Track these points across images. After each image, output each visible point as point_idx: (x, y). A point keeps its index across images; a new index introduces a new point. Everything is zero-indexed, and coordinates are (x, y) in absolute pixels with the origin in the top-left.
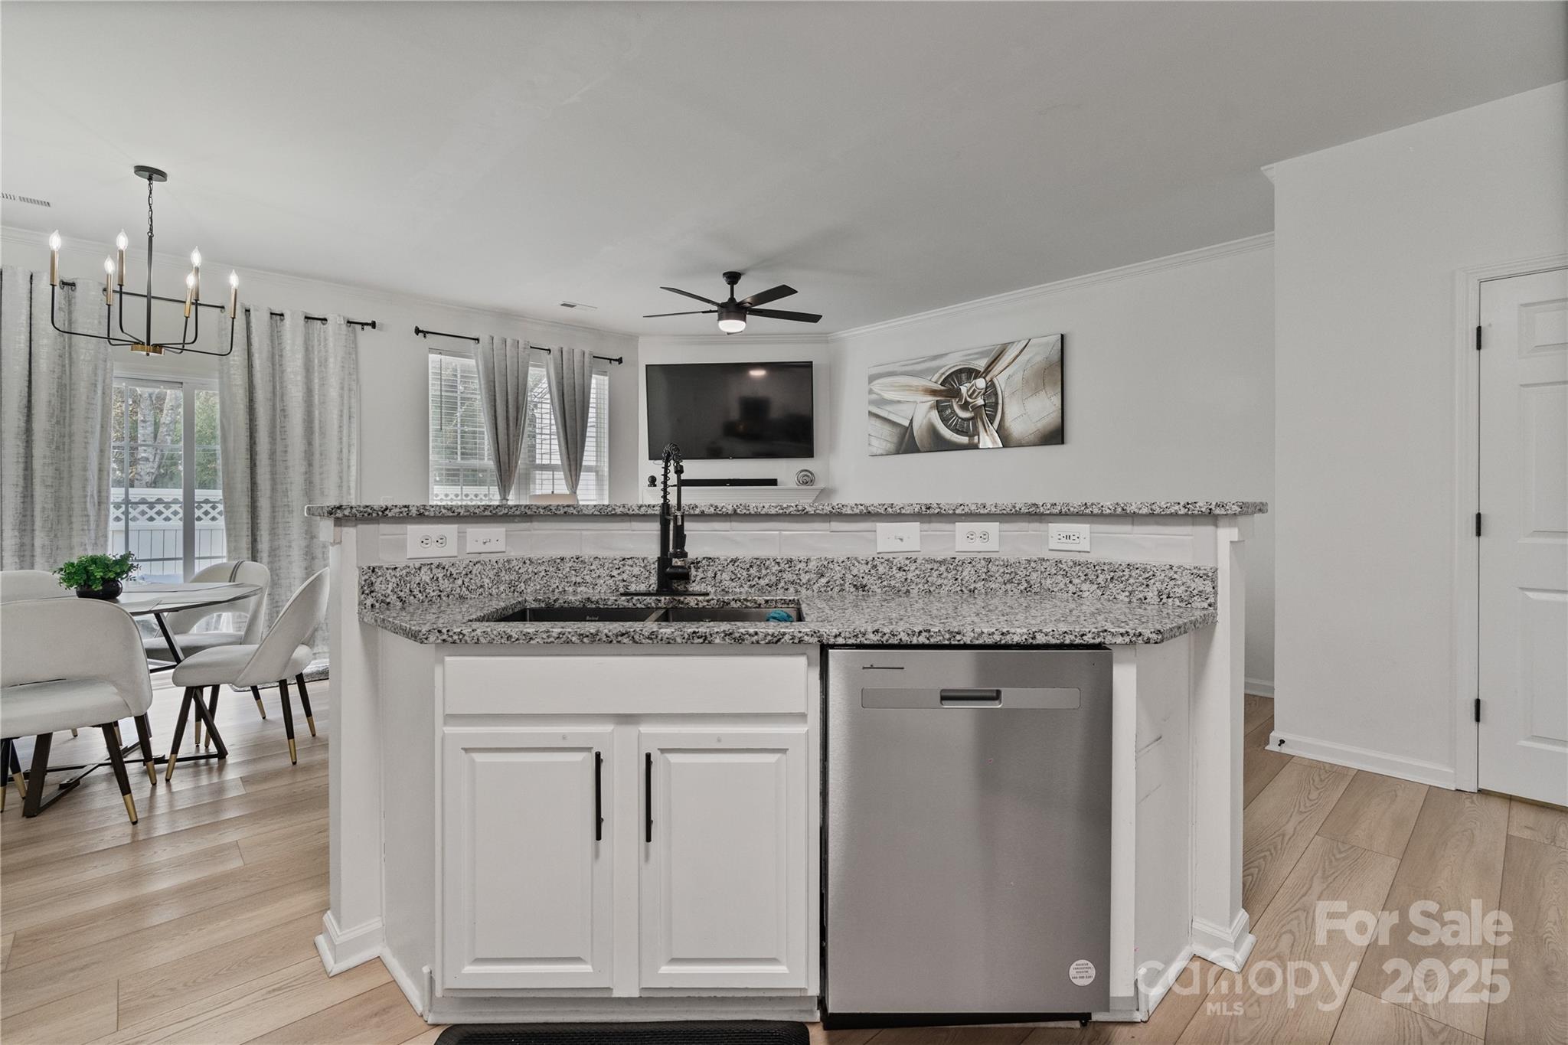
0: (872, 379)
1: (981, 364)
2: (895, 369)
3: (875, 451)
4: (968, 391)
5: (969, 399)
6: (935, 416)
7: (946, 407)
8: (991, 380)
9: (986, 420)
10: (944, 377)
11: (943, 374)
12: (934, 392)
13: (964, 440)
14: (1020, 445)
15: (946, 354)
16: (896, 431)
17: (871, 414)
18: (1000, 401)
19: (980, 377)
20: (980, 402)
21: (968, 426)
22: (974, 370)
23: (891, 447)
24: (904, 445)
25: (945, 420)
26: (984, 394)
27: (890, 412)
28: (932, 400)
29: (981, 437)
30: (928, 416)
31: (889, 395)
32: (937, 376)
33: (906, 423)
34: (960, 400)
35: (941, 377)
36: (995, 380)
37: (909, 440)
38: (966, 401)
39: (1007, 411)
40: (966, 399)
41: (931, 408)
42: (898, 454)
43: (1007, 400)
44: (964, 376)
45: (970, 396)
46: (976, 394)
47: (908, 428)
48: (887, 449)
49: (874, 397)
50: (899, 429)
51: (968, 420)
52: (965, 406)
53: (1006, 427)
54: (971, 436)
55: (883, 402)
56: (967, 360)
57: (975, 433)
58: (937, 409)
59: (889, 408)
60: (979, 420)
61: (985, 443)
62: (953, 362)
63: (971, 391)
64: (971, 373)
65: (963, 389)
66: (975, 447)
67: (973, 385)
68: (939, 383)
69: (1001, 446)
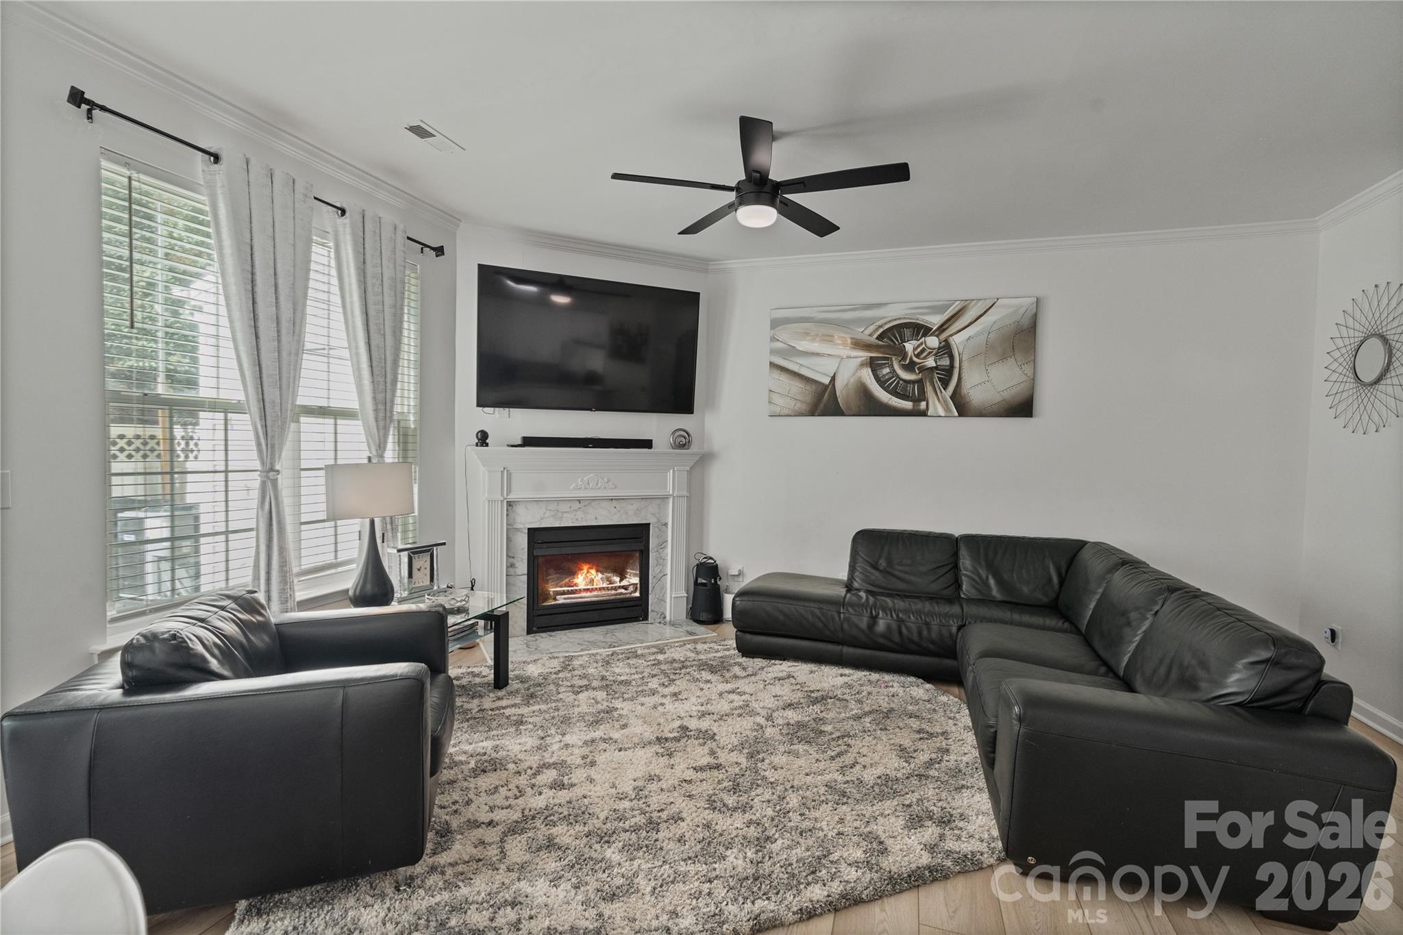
0: (775, 324)
1: (935, 321)
2: (812, 316)
3: (778, 410)
4: (915, 349)
5: (915, 359)
6: (867, 376)
7: (882, 366)
8: (946, 341)
9: (938, 384)
10: (881, 330)
11: (881, 327)
12: (867, 347)
13: (908, 405)
14: (980, 414)
15: (886, 304)
16: (810, 388)
17: (773, 365)
18: (957, 364)
19: (930, 336)
20: (930, 362)
21: (914, 389)
22: (922, 326)
23: (803, 407)
24: (822, 405)
25: (881, 382)
26: (935, 355)
27: (801, 365)
28: (864, 355)
29: (930, 404)
30: (859, 374)
31: (803, 345)
32: (872, 328)
33: (826, 381)
34: (904, 358)
35: (877, 329)
36: (951, 340)
37: (828, 400)
38: (912, 362)
39: (965, 376)
40: (911, 359)
41: (862, 365)
42: (813, 415)
43: (965, 365)
44: (907, 332)
45: (918, 356)
46: (925, 354)
47: (827, 386)
48: (796, 408)
49: (778, 345)
50: (814, 387)
51: (913, 382)
52: (910, 367)
53: (962, 394)
54: (916, 401)
55: (792, 352)
56: (914, 313)
57: (922, 398)
58: (871, 367)
59: (800, 360)
60: (928, 384)
61: (936, 409)
62: (896, 313)
63: (919, 350)
64: (920, 330)
65: (909, 347)
66: (923, 414)
67: (922, 344)
68: (875, 336)
69: (956, 414)
